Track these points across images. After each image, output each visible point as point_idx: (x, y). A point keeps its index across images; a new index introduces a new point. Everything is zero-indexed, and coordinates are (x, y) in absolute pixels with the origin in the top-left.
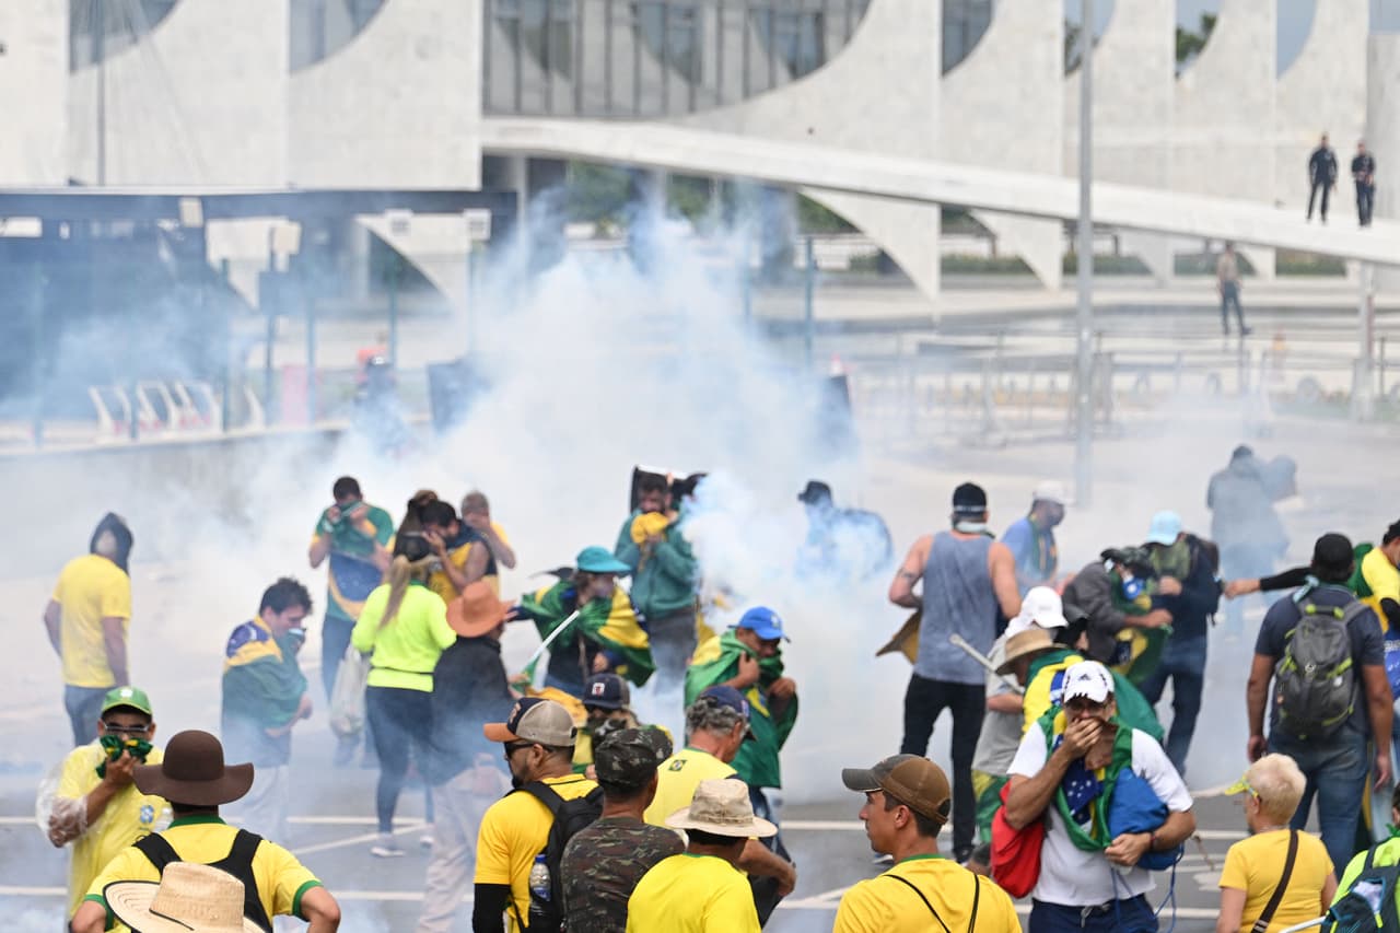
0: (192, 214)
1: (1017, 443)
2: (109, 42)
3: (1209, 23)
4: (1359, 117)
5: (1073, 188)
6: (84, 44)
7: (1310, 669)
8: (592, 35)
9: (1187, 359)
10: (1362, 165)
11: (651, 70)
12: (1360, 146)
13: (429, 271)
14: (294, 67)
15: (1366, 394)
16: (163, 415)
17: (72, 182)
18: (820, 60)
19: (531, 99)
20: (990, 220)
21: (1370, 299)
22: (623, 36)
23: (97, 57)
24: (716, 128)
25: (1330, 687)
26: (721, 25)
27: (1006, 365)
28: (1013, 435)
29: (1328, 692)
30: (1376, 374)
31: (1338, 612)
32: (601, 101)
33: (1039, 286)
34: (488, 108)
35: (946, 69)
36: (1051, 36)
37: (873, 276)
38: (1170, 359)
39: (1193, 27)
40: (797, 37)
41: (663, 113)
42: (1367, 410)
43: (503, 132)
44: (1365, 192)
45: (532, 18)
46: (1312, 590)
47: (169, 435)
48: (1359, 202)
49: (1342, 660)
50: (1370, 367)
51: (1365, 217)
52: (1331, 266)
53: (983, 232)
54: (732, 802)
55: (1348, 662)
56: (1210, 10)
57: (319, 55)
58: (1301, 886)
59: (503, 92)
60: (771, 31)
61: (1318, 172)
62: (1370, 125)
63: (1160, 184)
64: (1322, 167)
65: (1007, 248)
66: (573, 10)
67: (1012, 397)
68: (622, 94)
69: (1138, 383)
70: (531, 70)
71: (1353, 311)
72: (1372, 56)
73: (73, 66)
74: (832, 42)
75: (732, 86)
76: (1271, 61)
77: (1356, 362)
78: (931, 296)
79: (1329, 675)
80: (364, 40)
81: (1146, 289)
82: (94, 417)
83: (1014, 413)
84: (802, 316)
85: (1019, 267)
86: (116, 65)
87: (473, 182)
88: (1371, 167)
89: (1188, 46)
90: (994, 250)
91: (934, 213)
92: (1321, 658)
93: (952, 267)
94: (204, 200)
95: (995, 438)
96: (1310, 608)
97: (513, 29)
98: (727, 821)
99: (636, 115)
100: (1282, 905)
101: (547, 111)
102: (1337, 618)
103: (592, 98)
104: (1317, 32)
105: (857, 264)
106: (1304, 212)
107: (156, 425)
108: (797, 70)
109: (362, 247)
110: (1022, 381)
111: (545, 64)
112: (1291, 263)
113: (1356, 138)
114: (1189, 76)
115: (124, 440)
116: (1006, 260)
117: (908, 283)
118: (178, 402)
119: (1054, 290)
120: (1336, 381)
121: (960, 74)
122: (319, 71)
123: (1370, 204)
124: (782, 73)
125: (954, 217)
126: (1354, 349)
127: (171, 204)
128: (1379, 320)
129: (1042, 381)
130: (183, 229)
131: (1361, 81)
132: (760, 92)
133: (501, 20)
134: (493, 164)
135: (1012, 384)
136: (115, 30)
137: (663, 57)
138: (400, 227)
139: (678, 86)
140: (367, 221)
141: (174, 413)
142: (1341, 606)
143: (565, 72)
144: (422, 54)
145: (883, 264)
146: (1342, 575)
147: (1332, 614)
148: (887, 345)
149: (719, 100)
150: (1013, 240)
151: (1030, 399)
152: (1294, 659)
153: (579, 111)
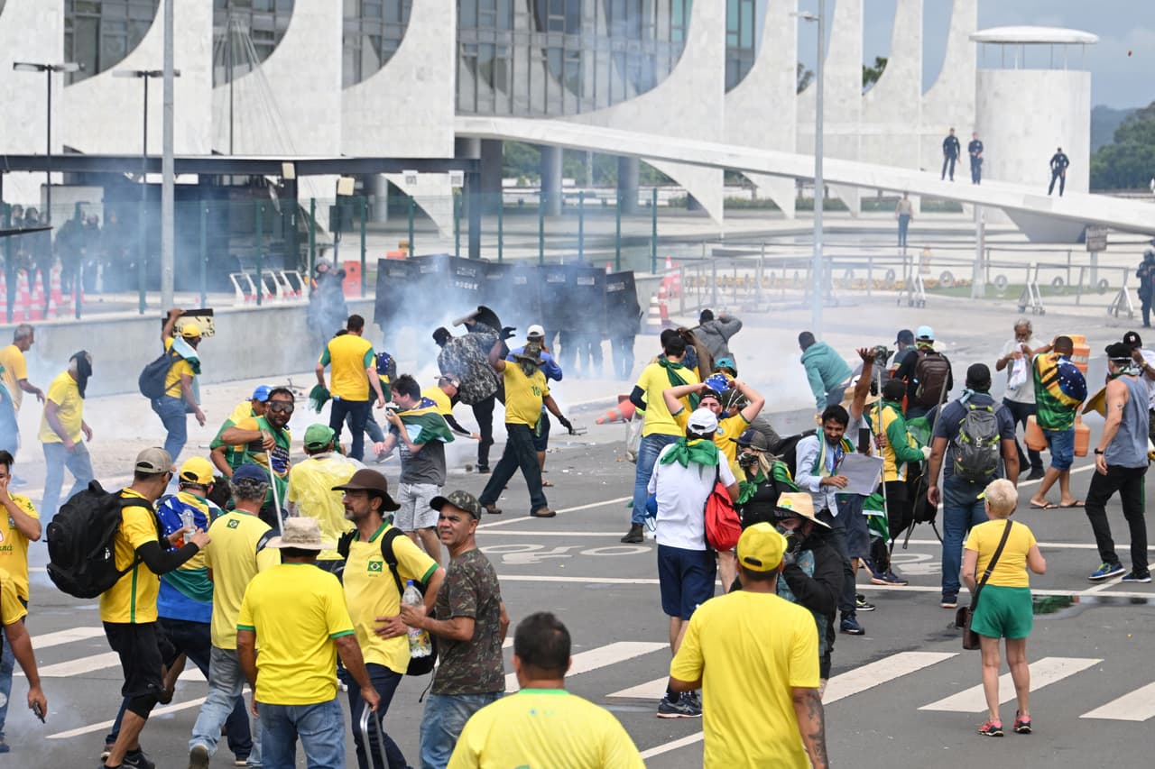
0: (289, 171)
1: (775, 309)
2: (236, 69)
3: (882, 63)
4: (971, 119)
5: (811, 160)
6: (221, 70)
7: (979, 441)
8: (520, 66)
9: (875, 260)
10: (975, 147)
11: (554, 87)
12: (974, 134)
13: (424, 206)
14: (345, 85)
15: (980, 282)
16: (273, 289)
17: (214, 153)
18: (653, 84)
19: (483, 105)
20: (753, 177)
21: (983, 225)
22: (538, 68)
23: (229, 79)
24: (593, 123)
25: (991, 451)
26: (595, 62)
27: (768, 264)
28: (773, 305)
29: (990, 454)
30: (985, 269)
31: (990, 408)
32: (525, 105)
33: (783, 217)
34: (459, 110)
35: (727, 90)
36: (790, 69)
37: (684, 211)
38: (866, 260)
39: (872, 65)
40: (640, 68)
41: (561, 113)
42: (982, 292)
43: (468, 124)
44: (976, 163)
45: (484, 57)
46: (971, 396)
47: (278, 301)
48: (973, 169)
49: (995, 436)
50: (982, 267)
51: (976, 178)
52: (953, 206)
53: (748, 184)
54: (311, 530)
55: (998, 437)
56: (882, 56)
57: (359, 79)
58: (1011, 551)
59: (467, 100)
60: (625, 65)
61: (948, 149)
62: (977, 124)
63: (854, 157)
64: (951, 146)
65: (762, 194)
66: (509, 52)
67: (773, 283)
68: (537, 102)
69: (846, 274)
70: (483, 88)
71: (972, 233)
72: (979, 82)
73: (214, 85)
74: (660, 73)
75: (602, 99)
76: (919, 85)
77: (974, 264)
78: (719, 223)
79: (990, 444)
80: (386, 69)
81: (846, 219)
82: (233, 291)
83: (772, 291)
84: (650, 233)
85: (770, 206)
86: (239, 84)
87: (450, 153)
88: (981, 148)
89: (870, 76)
90: (754, 195)
91: (721, 172)
92: (985, 435)
93: (731, 206)
94: (296, 163)
95: (762, 307)
96: (973, 406)
97: (473, 63)
98: (309, 541)
99: (545, 114)
100: (1000, 560)
101: (493, 112)
102: (989, 412)
103: (519, 105)
104: (946, 68)
105: (673, 203)
106: (941, 176)
107: (269, 297)
108: (640, 90)
109: (383, 192)
110: (779, 273)
111: (492, 85)
112: (930, 204)
113: (971, 130)
114: (871, 95)
115: (252, 305)
116: (761, 201)
117: (706, 215)
118: (282, 283)
119: (791, 219)
120: (963, 274)
121: (735, 92)
122: (359, 87)
123: (979, 170)
124: (631, 91)
125: (733, 176)
126: (973, 255)
127: (276, 166)
128: (988, 238)
129: (790, 273)
130: (283, 181)
131: (972, 98)
132: (619, 102)
133: (465, 57)
134: (461, 143)
135: (773, 274)
136: (240, 62)
137: (560, 79)
138: (411, 180)
139: (569, 97)
140: (387, 176)
141: (279, 288)
142: (990, 405)
143: (504, 90)
144: (420, 78)
145: (690, 203)
146: (984, 387)
147: (986, 409)
148: (697, 251)
149: (594, 107)
150: (766, 189)
151: (782, 283)
152: (967, 435)
153: (511, 113)
